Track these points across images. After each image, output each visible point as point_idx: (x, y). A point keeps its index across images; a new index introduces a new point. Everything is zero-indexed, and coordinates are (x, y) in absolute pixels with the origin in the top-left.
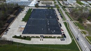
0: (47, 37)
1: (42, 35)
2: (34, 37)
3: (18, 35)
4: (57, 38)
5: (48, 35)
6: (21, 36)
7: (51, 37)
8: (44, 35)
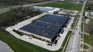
0: (37, 37)
1: (33, 34)
2: (26, 34)
3: (16, 30)
4: (46, 42)
5: (39, 36)
6: (18, 31)
7: (40, 39)
8: (35, 35)
